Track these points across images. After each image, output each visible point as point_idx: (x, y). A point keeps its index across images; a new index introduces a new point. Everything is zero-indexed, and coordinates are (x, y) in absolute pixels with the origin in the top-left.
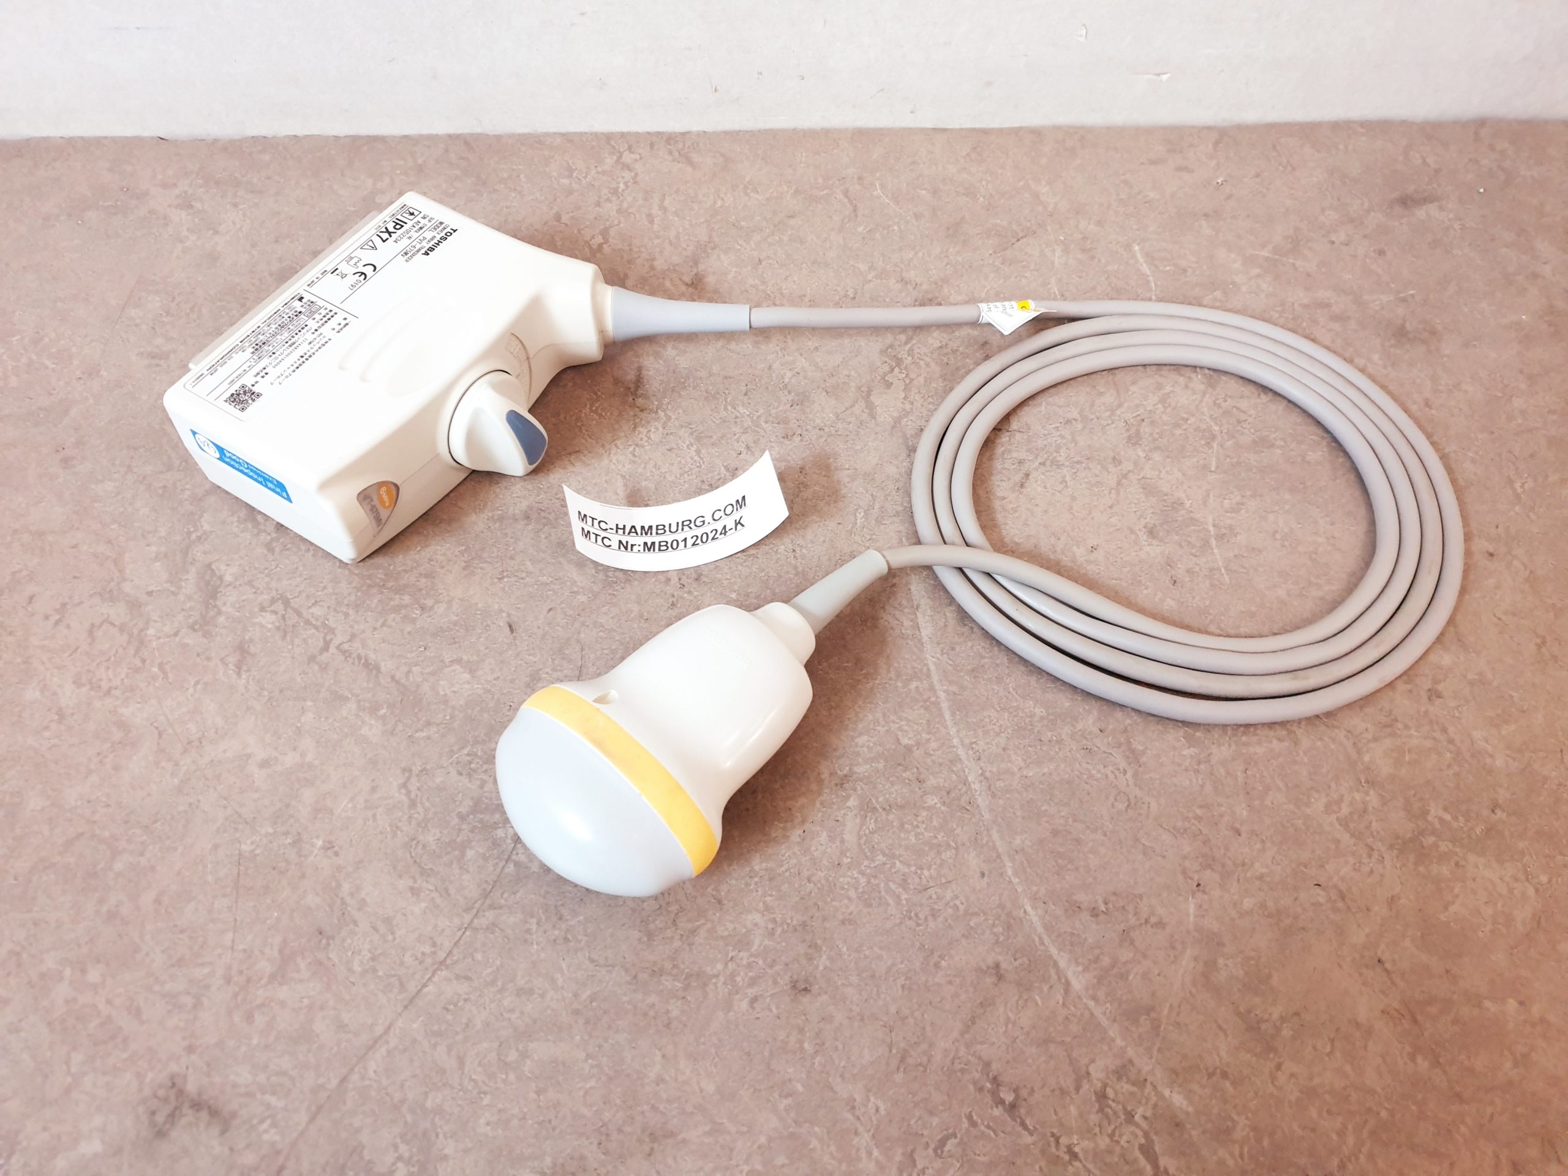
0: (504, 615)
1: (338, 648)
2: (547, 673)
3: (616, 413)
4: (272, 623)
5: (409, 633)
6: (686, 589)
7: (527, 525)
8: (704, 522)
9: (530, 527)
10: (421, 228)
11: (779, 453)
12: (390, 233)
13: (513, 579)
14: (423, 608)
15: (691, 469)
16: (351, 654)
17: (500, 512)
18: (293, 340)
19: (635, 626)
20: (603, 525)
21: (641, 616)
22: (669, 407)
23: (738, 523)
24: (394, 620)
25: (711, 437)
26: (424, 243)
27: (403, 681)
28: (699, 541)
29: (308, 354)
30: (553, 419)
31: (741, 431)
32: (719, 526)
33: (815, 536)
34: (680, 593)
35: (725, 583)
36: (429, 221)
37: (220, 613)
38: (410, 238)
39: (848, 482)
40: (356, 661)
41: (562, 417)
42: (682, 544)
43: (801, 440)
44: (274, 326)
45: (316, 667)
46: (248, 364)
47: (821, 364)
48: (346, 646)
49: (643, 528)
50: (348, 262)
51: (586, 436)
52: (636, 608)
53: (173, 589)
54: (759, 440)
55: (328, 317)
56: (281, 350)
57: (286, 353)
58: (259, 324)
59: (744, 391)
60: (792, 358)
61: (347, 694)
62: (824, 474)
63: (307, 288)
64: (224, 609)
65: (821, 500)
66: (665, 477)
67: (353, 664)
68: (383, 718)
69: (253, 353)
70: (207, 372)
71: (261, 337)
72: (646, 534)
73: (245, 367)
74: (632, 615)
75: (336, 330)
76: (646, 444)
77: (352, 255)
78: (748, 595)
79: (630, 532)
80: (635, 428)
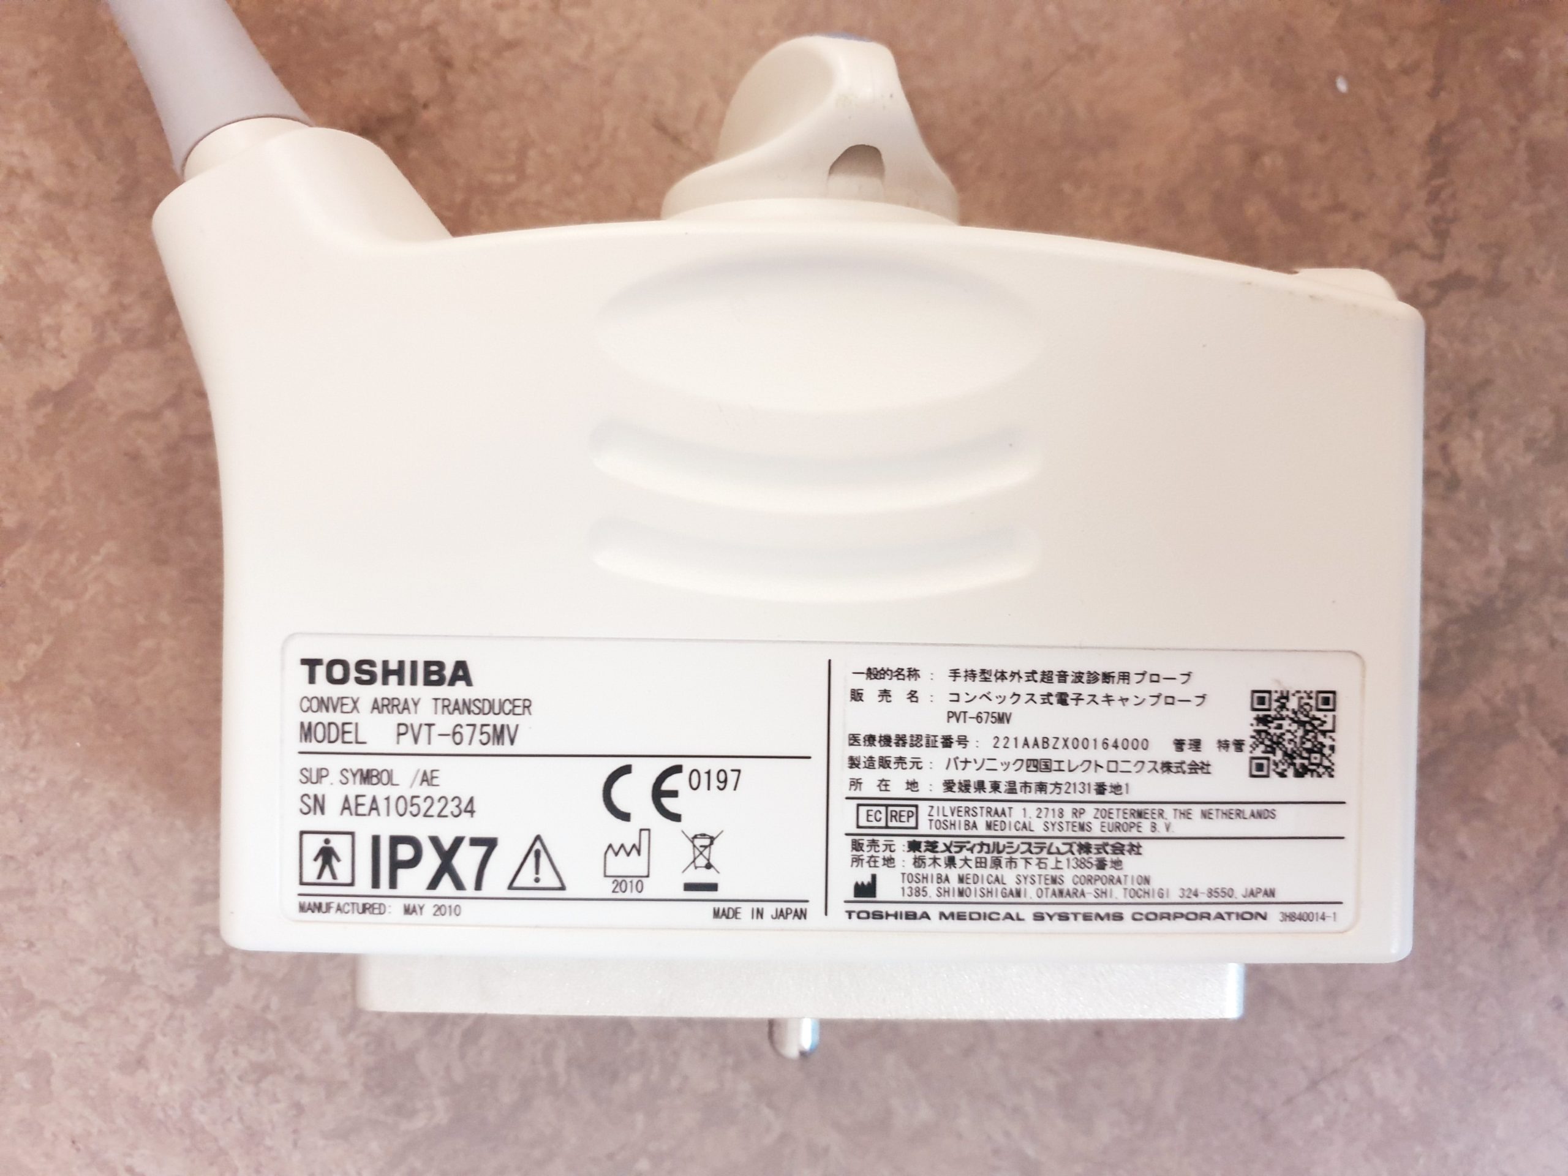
1: (1439, 257)
4: (1469, 437)
5: (1323, 139)
10: (367, 777)
12: (447, 856)
14: (1254, 157)
16: (1437, 220)
18: (1022, 776)
24: (1314, 195)
26: (425, 713)
27: (1429, 67)
29: (1040, 689)
36: (321, 775)
37: (1514, 563)
38: (427, 779)
40: (1444, 195)
44: (1009, 876)
45: (1507, 262)
46: (1181, 827)
48: (1428, 243)
50: (640, 880)
53: (1523, 709)
55: (878, 751)
56: (1077, 777)
57: (1077, 756)
58: (1030, 923)
61: (1522, 155)
63: (814, 909)
64: (1501, 563)
67: (1453, 196)
68: (1524, 45)
69: (1135, 849)
70: (1274, 912)
71: (1069, 876)
73: (1197, 825)
75: (910, 684)
77: (606, 888)
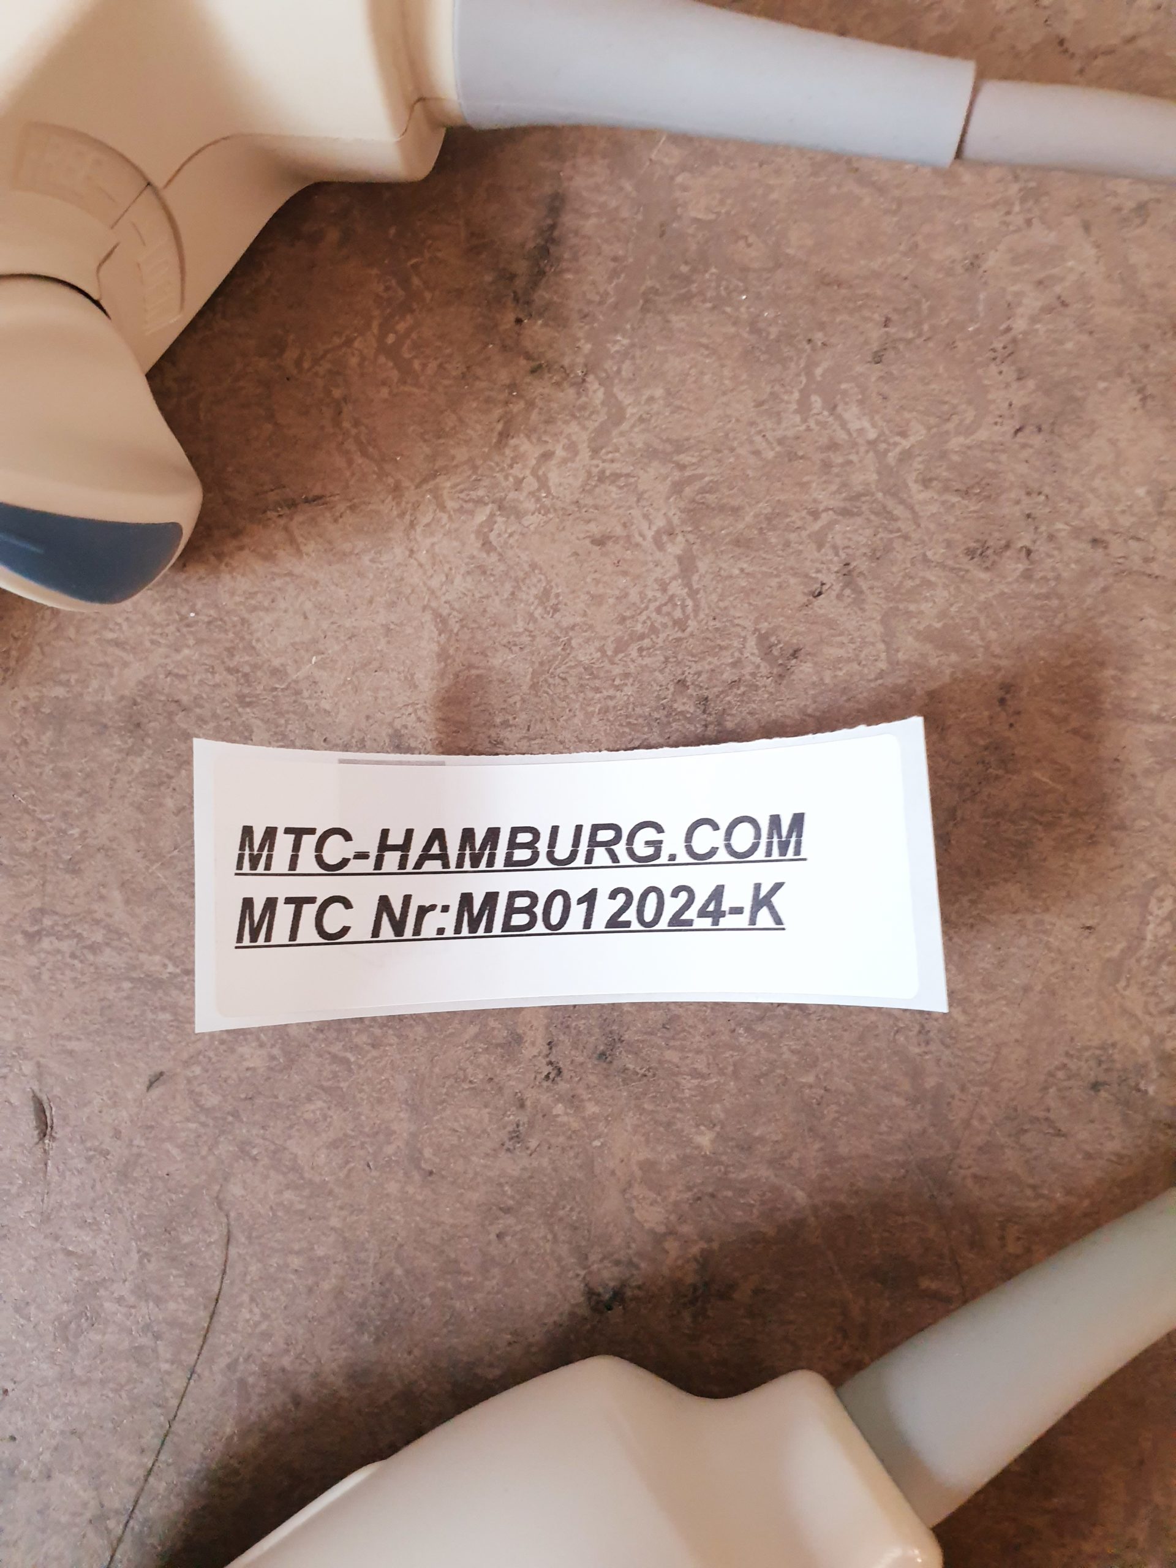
0: (28, 1068)
2: (120, 1300)
3: (455, 368)
6: (563, 1086)
7: (129, 752)
8: (657, 845)
9: (138, 764)
11: (943, 614)
13: (66, 946)
15: (653, 630)
17: (60, 692)
19: (393, 1188)
20: (334, 850)
21: (415, 1159)
22: (627, 368)
23: (762, 901)
25: (736, 511)
28: (630, 915)
30: (262, 364)
31: (837, 503)
32: (702, 881)
33: (1001, 964)
34: (545, 1099)
35: (689, 1084)
39: (1148, 772)
41: (291, 354)
42: (578, 912)
43: (1027, 576)
47: (1145, 278)
49: (468, 835)
51: (350, 445)
52: (403, 1125)
54: (888, 549)
59: (875, 347)
60: (1051, 237)
62: (1074, 723)
65: (1049, 826)
66: (567, 645)
72: (475, 861)
74: (389, 1150)
76: (530, 505)
78: (747, 1147)
79: (425, 856)
80: (505, 435)
